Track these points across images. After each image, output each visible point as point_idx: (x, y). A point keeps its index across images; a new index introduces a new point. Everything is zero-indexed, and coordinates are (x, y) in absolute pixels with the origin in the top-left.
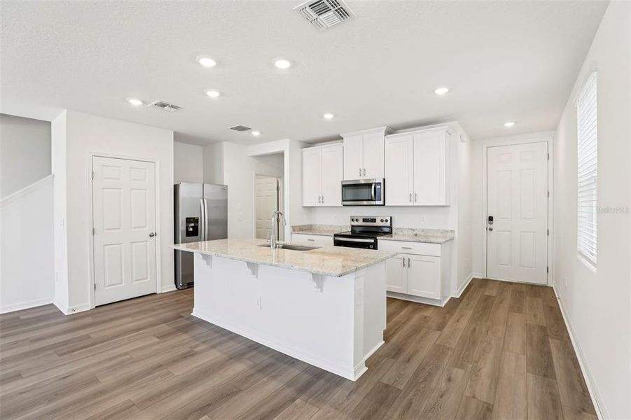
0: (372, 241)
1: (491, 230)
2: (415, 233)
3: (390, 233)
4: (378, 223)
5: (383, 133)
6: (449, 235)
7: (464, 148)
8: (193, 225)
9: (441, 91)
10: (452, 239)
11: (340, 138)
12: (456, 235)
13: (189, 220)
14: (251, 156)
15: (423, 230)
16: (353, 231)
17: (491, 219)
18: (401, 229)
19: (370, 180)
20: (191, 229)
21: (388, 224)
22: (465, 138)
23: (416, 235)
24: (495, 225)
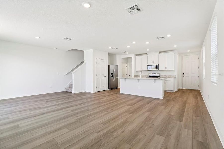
1: (184, 76)
2: (166, 76)
3: (159, 76)
4: (156, 74)
5: (158, 53)
6: (174, 77)
7: (177, 56)
10: (175, 78)
11: (146, 54)
12: (176, 77)
13: (111, 74)
14: (122, 58)
15: (168, 76)
16: (149, 76)
17: (184, 74)
18: (162, 76)
20: (112, 76)
21: (159, 74)
22: (178, 54)
24: (185, 75)
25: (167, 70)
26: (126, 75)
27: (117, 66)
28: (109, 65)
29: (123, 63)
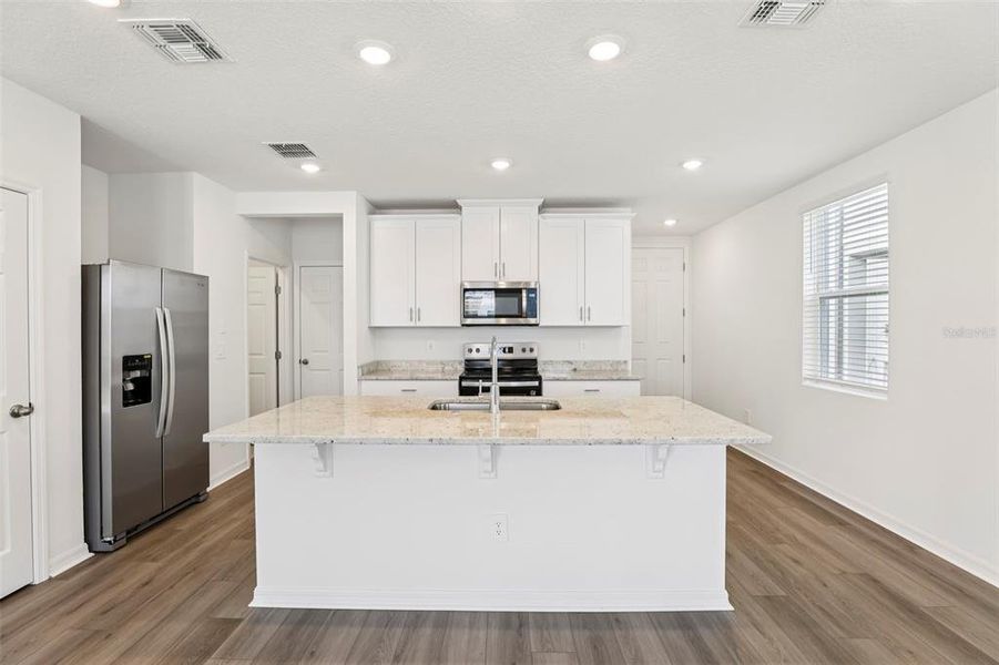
0: (536, 383)
2: (573, 367)
4: (517, 354)
5: (535, 209)
8: (138, 374)
9: (692, 165)
11: (453, 206)
13: (130, 363)
14: (242, 215)
15: (585, 363)
18: (551, 363)
19: (520, 283)
20: (131, 387)
21: (534, 355)
23: (575, 370)
25: (588, 324)
26: (278, 355)
27: (202, 282)
28: (85, 269)
29: (251, 258)
